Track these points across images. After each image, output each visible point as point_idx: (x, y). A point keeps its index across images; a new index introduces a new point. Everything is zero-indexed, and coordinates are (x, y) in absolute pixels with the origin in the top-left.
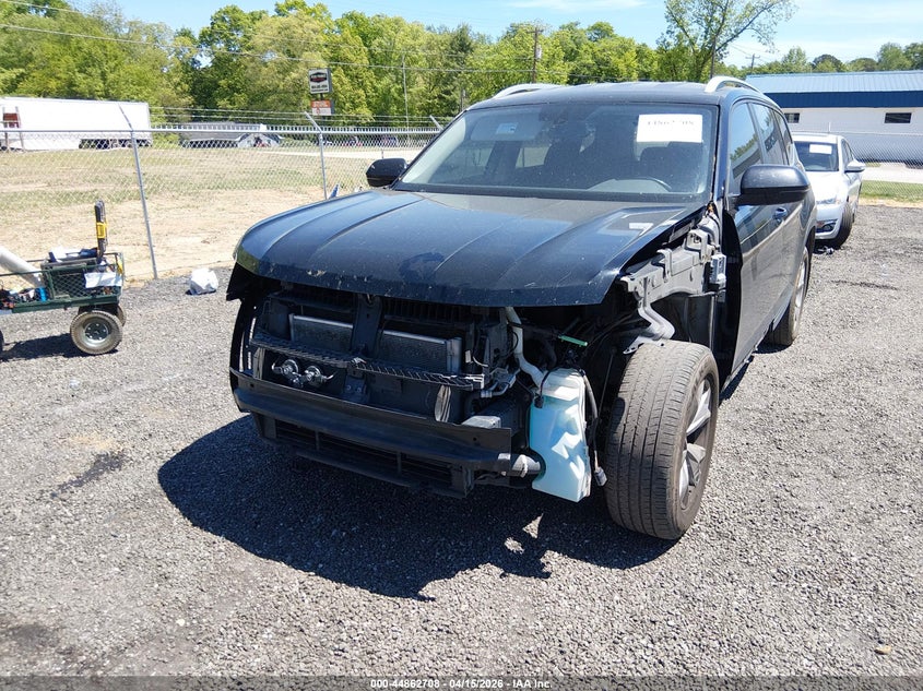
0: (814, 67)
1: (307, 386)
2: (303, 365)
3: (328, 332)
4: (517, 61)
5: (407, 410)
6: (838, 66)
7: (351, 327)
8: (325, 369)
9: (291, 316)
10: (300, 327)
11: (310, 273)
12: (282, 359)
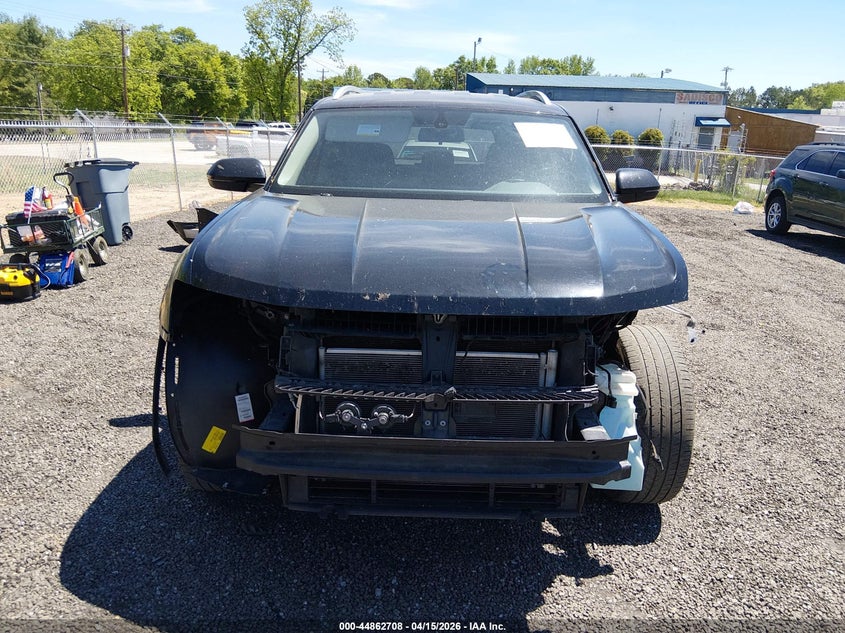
0: (369, 83)
1: (377, 430)
2: (367, 408)
3: (380, 362)
4: (101, 58)
5: (507, 435)
6: (389, 85)
7: (419, 353)
8: (399, 407)
9: (322, 352)
10: (333, 362)
11: (367, 297)
12: (332, 404)
